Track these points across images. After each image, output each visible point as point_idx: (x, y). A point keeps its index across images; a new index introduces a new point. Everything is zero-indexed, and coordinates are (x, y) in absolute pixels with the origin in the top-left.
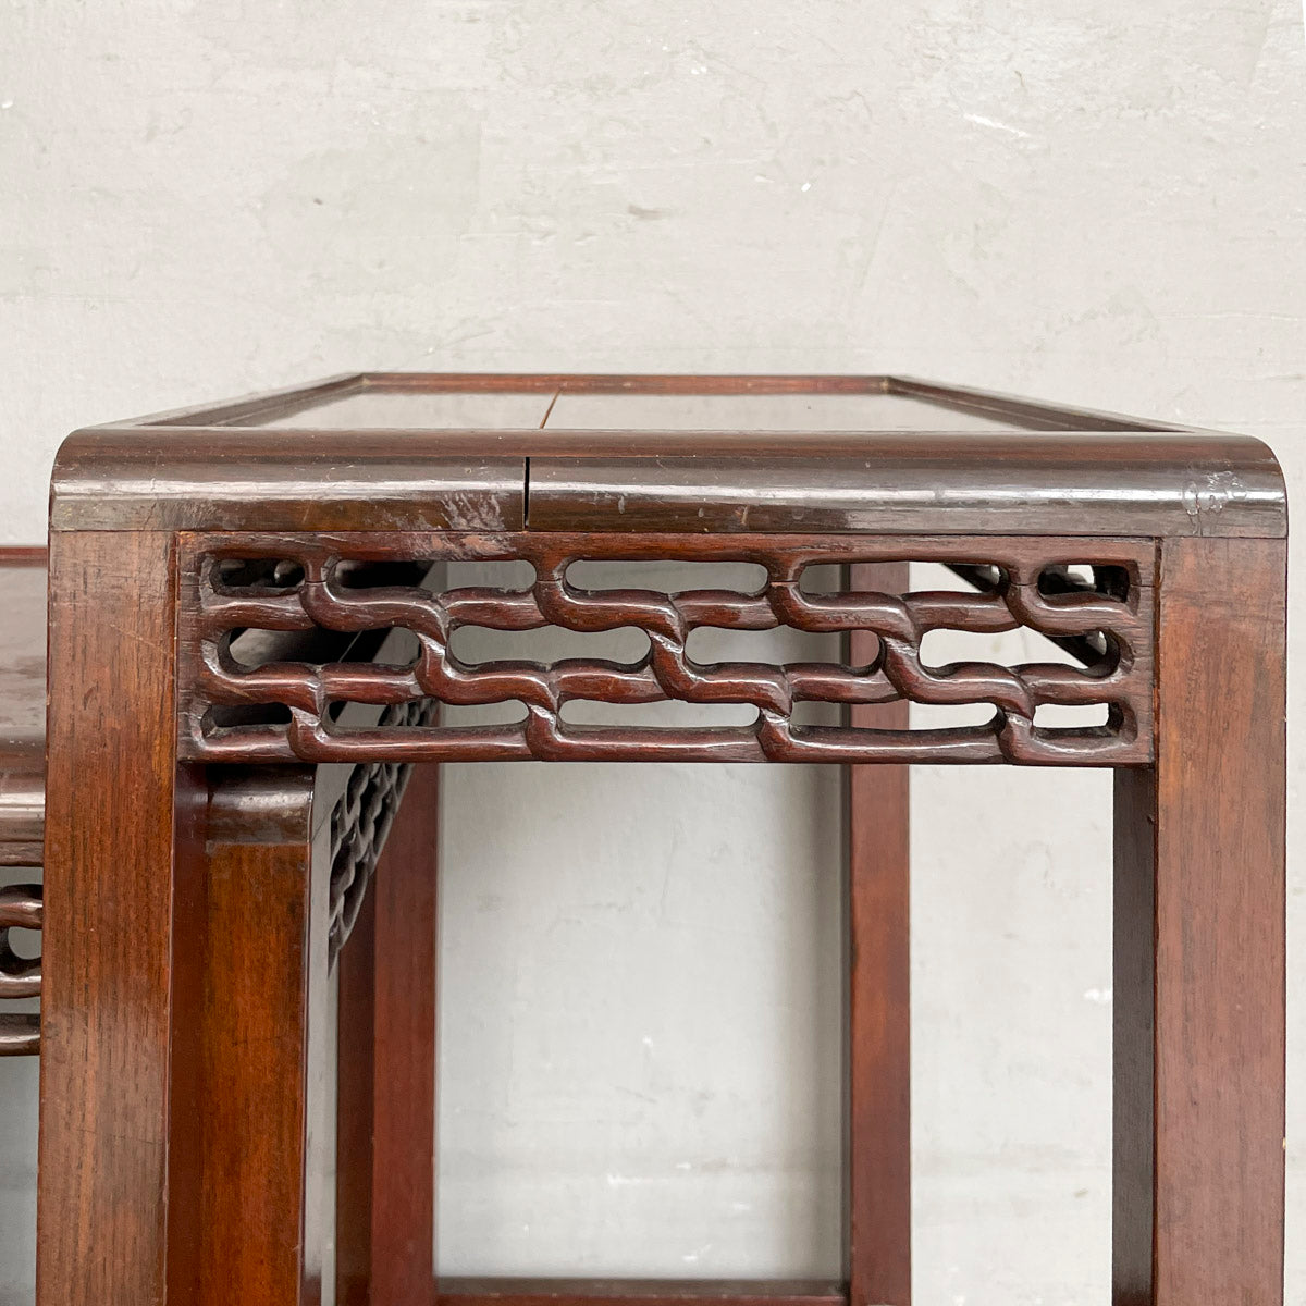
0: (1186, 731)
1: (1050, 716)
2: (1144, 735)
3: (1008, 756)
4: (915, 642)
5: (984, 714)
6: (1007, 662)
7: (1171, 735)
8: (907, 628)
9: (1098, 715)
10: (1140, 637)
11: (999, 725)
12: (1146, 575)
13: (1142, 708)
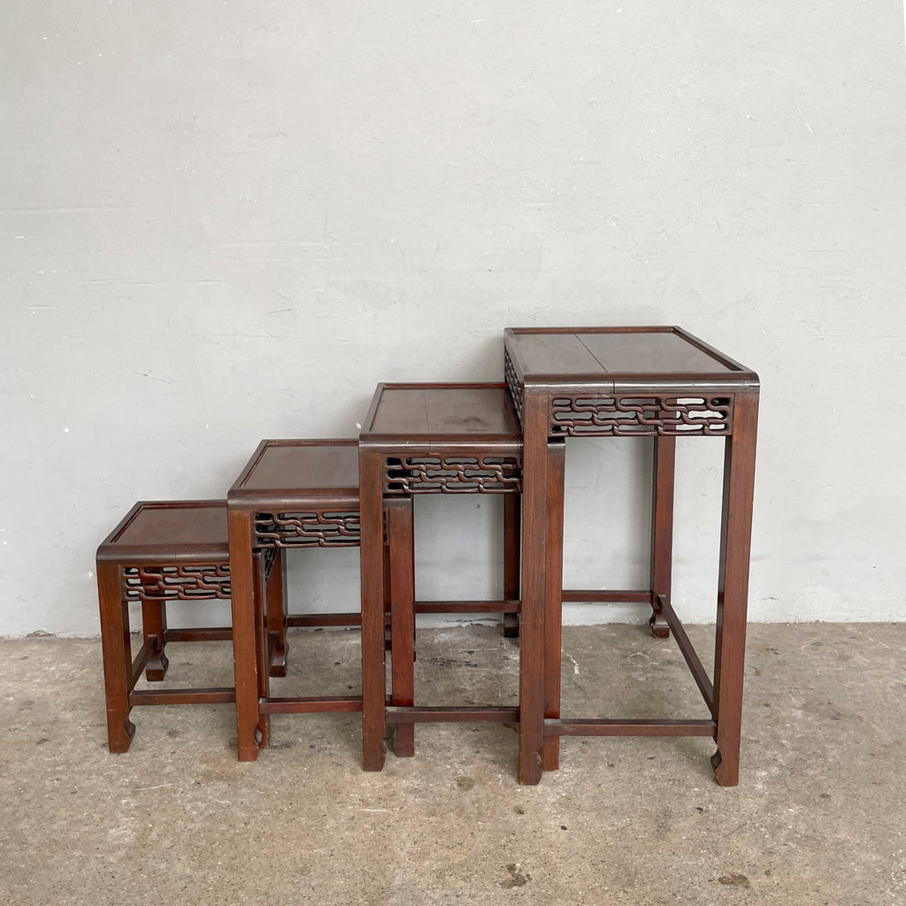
0: (738, 429)
1: (712, 427)
2: (730, 430)
3: (704, 434)
4: (688, 414)
5: (700, 426)
6: (705, 417)
7: (736, 430)
8: (686, 411)
9: (722, 426)
10: (730, 412)
11: (703, 429)
12: (732, 400)
13: (730, 425)
